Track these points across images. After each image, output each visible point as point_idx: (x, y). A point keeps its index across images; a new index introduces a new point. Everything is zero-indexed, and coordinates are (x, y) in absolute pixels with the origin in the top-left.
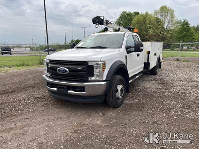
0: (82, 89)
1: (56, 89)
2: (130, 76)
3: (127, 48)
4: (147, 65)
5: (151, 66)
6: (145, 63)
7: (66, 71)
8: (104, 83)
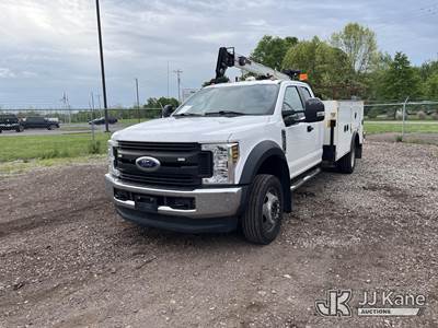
0: (189, 202)
1: (132, 203)
2: (292, 176)
3: (285, 114)
4: (329, 150)
5: (340, 153)
6: (325, 147)
7: (154, 164)
8: (235, 190)
